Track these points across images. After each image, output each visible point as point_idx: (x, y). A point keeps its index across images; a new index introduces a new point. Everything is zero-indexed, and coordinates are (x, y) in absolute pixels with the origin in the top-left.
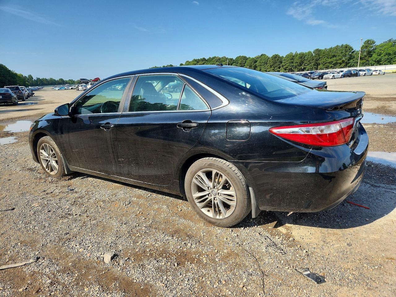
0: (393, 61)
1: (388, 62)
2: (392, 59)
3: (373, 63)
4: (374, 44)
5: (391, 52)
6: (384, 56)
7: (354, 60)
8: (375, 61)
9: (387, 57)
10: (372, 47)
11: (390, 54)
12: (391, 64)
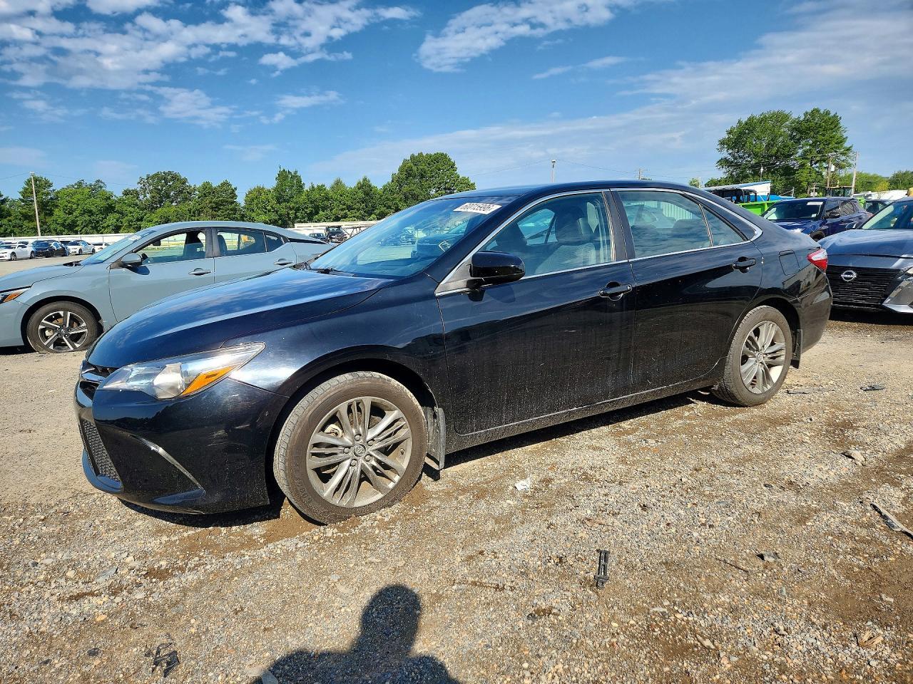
0: (103, 227)
1: (93, 228)
2: (98, 222)
3: (60, 228)
4: (51, 189)
5: (93, 209)
6: (82, 215)
7: (10, 221)
8: (63, 225)
9: (87, 217)
10: (48, 194)
11: (91, 213)
12: (98, 232)
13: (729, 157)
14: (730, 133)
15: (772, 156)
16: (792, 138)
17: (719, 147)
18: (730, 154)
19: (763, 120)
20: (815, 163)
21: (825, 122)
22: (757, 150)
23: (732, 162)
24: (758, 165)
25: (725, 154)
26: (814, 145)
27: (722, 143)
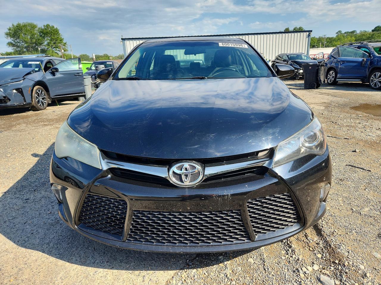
13: (12, 42)
14: (10, 30)
15: (33, 43)
16: (41, 36)
17: (6, 36)
18: (12, 40)
19: (25, 26)
20: (54, 48)
21: (53, 30)
22: (26, 40)
23: (15, 44)
24: (28, 47)
25: (10, 40)
26: (51, 40)
27: (7, 34)
